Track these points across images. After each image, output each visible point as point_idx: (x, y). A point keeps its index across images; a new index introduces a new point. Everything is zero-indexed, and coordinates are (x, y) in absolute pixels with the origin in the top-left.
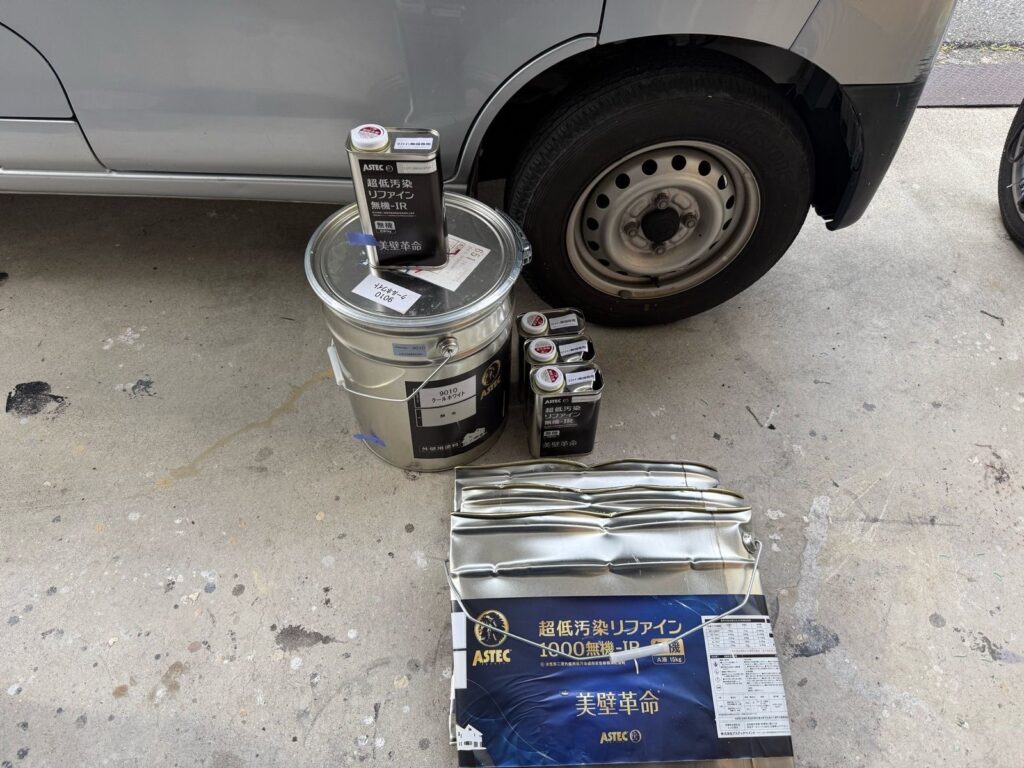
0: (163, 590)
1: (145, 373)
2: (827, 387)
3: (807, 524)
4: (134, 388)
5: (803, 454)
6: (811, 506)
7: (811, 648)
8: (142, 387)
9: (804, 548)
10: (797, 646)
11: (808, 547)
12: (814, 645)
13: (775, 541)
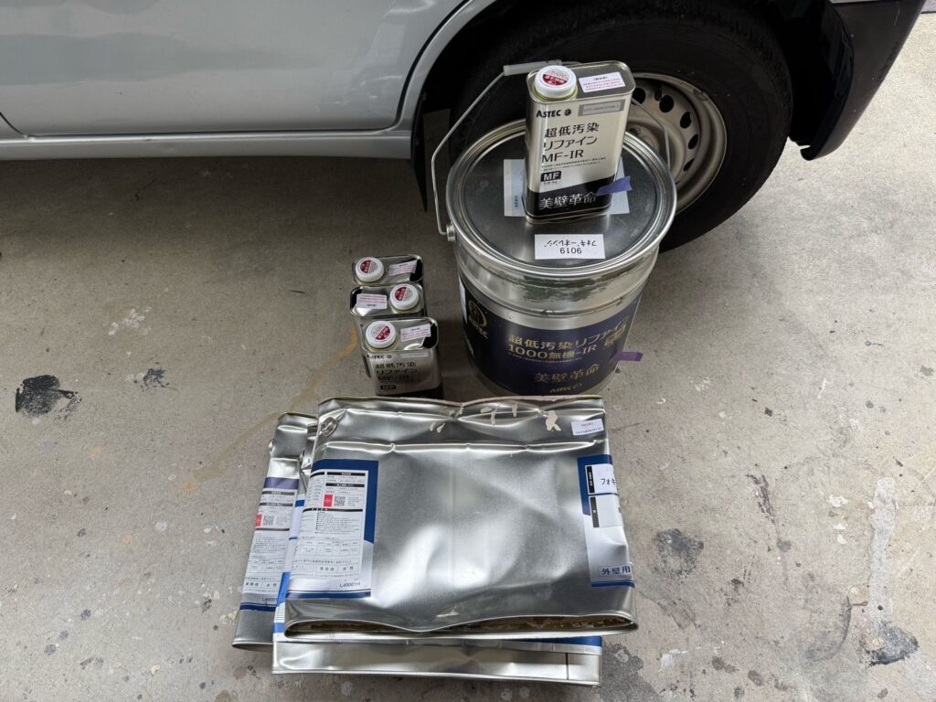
0: (200, 609)
1: (155, 360)
2: (880, 350)
3: (873, 511)
4: (145, 378)
5: (861, 428)
6: (874, 489)
7: (890, 654)
8: (154, 377)
9: (872, 538)
10: (873, 651)
11: (876, 537)
12: (892, 651)
13: (841, 532)
